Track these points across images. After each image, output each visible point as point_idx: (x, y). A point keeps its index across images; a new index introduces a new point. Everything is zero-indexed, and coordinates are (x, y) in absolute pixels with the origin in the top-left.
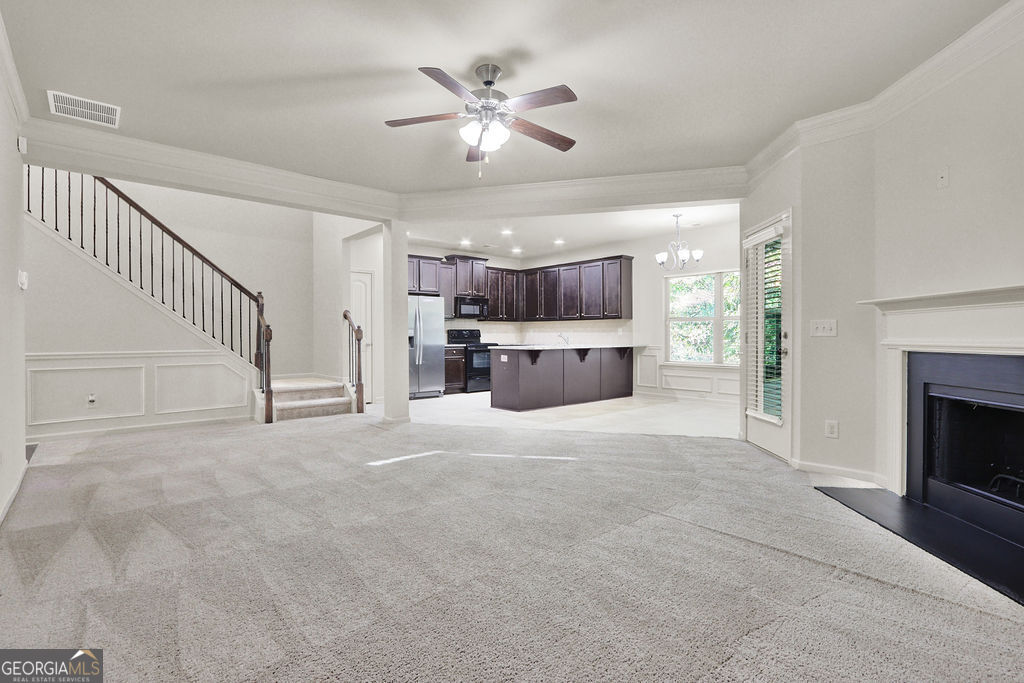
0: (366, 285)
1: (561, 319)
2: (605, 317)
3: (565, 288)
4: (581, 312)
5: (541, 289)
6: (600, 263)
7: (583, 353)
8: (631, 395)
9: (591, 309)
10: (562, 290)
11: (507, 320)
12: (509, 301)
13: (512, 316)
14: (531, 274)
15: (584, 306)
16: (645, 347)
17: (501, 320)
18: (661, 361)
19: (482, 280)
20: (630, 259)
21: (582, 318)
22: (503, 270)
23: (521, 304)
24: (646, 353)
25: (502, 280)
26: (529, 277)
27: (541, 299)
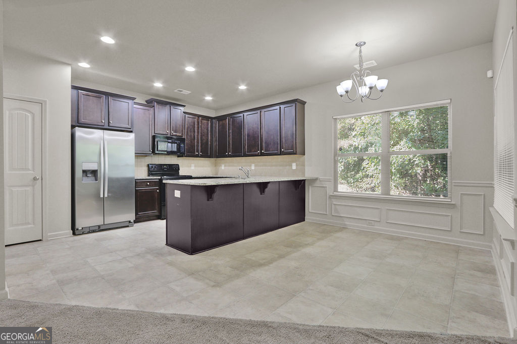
0: (33, 115)
1: (245, 155)
2: (281, 153)
3: (249, 130)
4: (261, 150)
5: (229, 132)
6: (277, 107)
7: (263, 186)
8: (304, 220)
9: (270, 146)
10: (246, 131)
11: (202, 156)
12: (204, 141)
13: (206, 153)
14: (222, 120)
15: (264, 145)
16: (316, 179)
17: (197, 156)
18: (330, 192)
19: (179, 122)
20: (303, 103)
21: (262, 154)
22: (199, 116)
23: (214, 144)
24: (317, 184)
25: (198, 124)
26: (221, 122)
27: (230, 140)
